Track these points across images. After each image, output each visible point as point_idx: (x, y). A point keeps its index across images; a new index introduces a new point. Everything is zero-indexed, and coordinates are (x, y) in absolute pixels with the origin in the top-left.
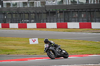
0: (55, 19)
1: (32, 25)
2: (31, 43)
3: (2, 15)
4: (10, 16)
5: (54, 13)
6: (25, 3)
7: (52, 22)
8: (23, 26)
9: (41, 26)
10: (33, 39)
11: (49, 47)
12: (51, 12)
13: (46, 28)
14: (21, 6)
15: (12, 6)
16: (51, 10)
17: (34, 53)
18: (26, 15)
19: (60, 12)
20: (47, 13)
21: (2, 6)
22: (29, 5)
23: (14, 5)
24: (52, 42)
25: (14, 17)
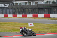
0: (43, 12)
1: (30, 16)
2: (29, 26)
3: (13, 10)
4: (17, 11)
9: (35, 16)
13: (38, 17)
19: (46, 8)
21: (13, 4)
23: (20, 4)
25: (20, 11)
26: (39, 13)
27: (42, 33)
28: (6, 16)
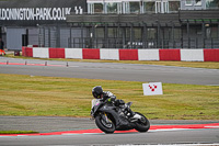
0: (201, 42)
1: (149, 54)
2: (145, 94)
3: (85, 31)
4: (101, 34)
5: (197, 27)
6: (134, 6)
7: (194, 48)
8: (129, 55)
9: (170, 56)
10: (152, 85)
11: (101, 105)
12: (191, 26)
13: (179, 60)
14: (126, 10)
15: (105, 11)
16: (192, 21)
17: (154, 116)
18: (136, 30)
19: (212, 26)
20: (183, 27)
21: (85, 10)
22: (142, 10)
23: (110, 9)
24: (110, 94)
25: (110, 35)
26: (185, 44)
27: (195, 120)
28: (57, 54)
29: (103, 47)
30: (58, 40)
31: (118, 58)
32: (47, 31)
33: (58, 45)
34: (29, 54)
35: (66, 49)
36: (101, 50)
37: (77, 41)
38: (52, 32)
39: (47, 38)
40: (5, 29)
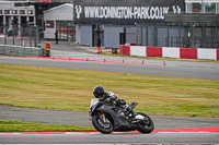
3: (182, 30)
4: (198, 33)
11: (99, 105)
15: (203, 11)
21: (183, 10)
23: (208, 8)
25: (208, 34)
28: (154, 52)
29: (201, 47)
30: (155, 39)
31: (215, 59)
32: (144, 30)
33: (156, 43)
34: (126, 52)
35: (164, 49)
36: (199, 50)
37: (175, 40)
38: (150, 31)
39: (144, 37)
40: (103, 27)
